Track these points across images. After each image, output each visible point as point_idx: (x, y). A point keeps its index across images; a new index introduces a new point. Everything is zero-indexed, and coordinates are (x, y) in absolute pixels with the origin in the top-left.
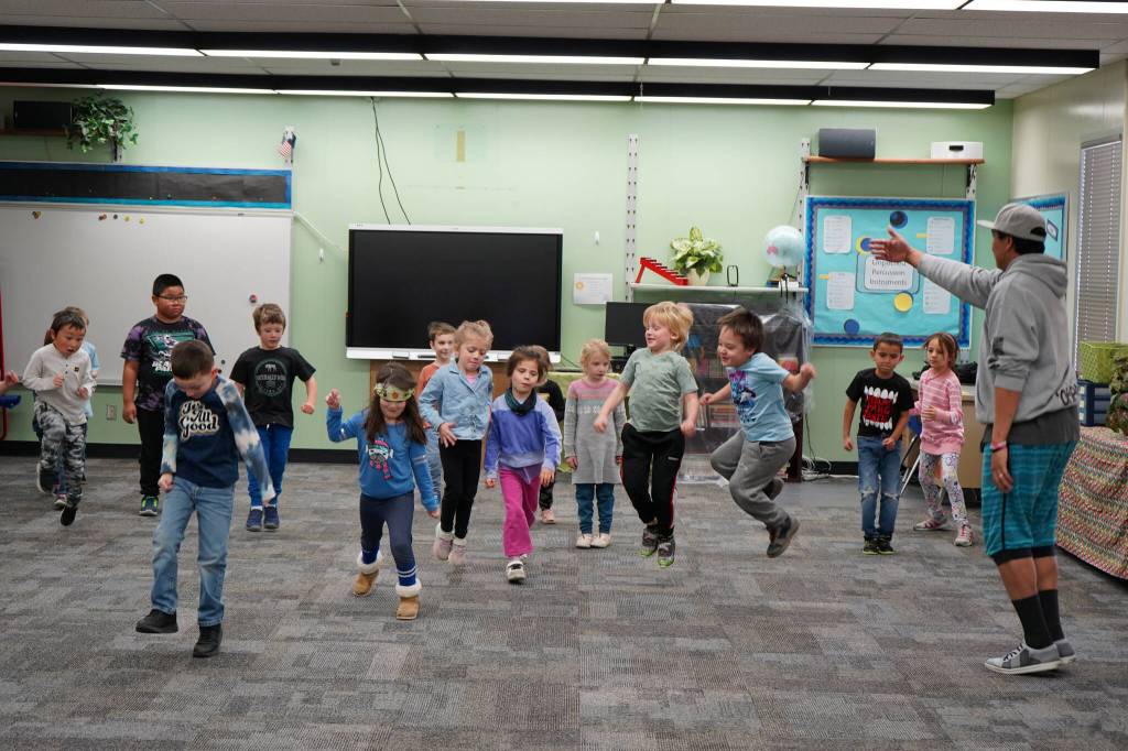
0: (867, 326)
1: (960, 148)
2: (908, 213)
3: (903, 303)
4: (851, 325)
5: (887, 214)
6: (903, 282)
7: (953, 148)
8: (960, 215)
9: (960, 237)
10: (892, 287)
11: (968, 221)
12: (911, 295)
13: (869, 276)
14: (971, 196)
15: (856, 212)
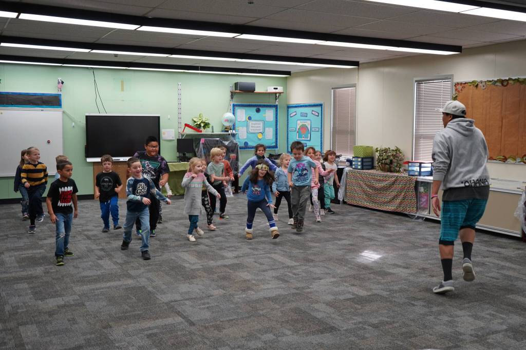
0: (251, 144)
1: (277, 89)
2: (261, 108)
3: (260, 136)
4: (246, 143)
5: (255, 109)
6: (260, 130)
7: (275, 88)
8: (274, 109)
9: (275, 116)
10: (256, 131)
11: (277, 111)
12: (262, 134)
13: (250, 128)
14: (277, 103)
15: (246, 108)
